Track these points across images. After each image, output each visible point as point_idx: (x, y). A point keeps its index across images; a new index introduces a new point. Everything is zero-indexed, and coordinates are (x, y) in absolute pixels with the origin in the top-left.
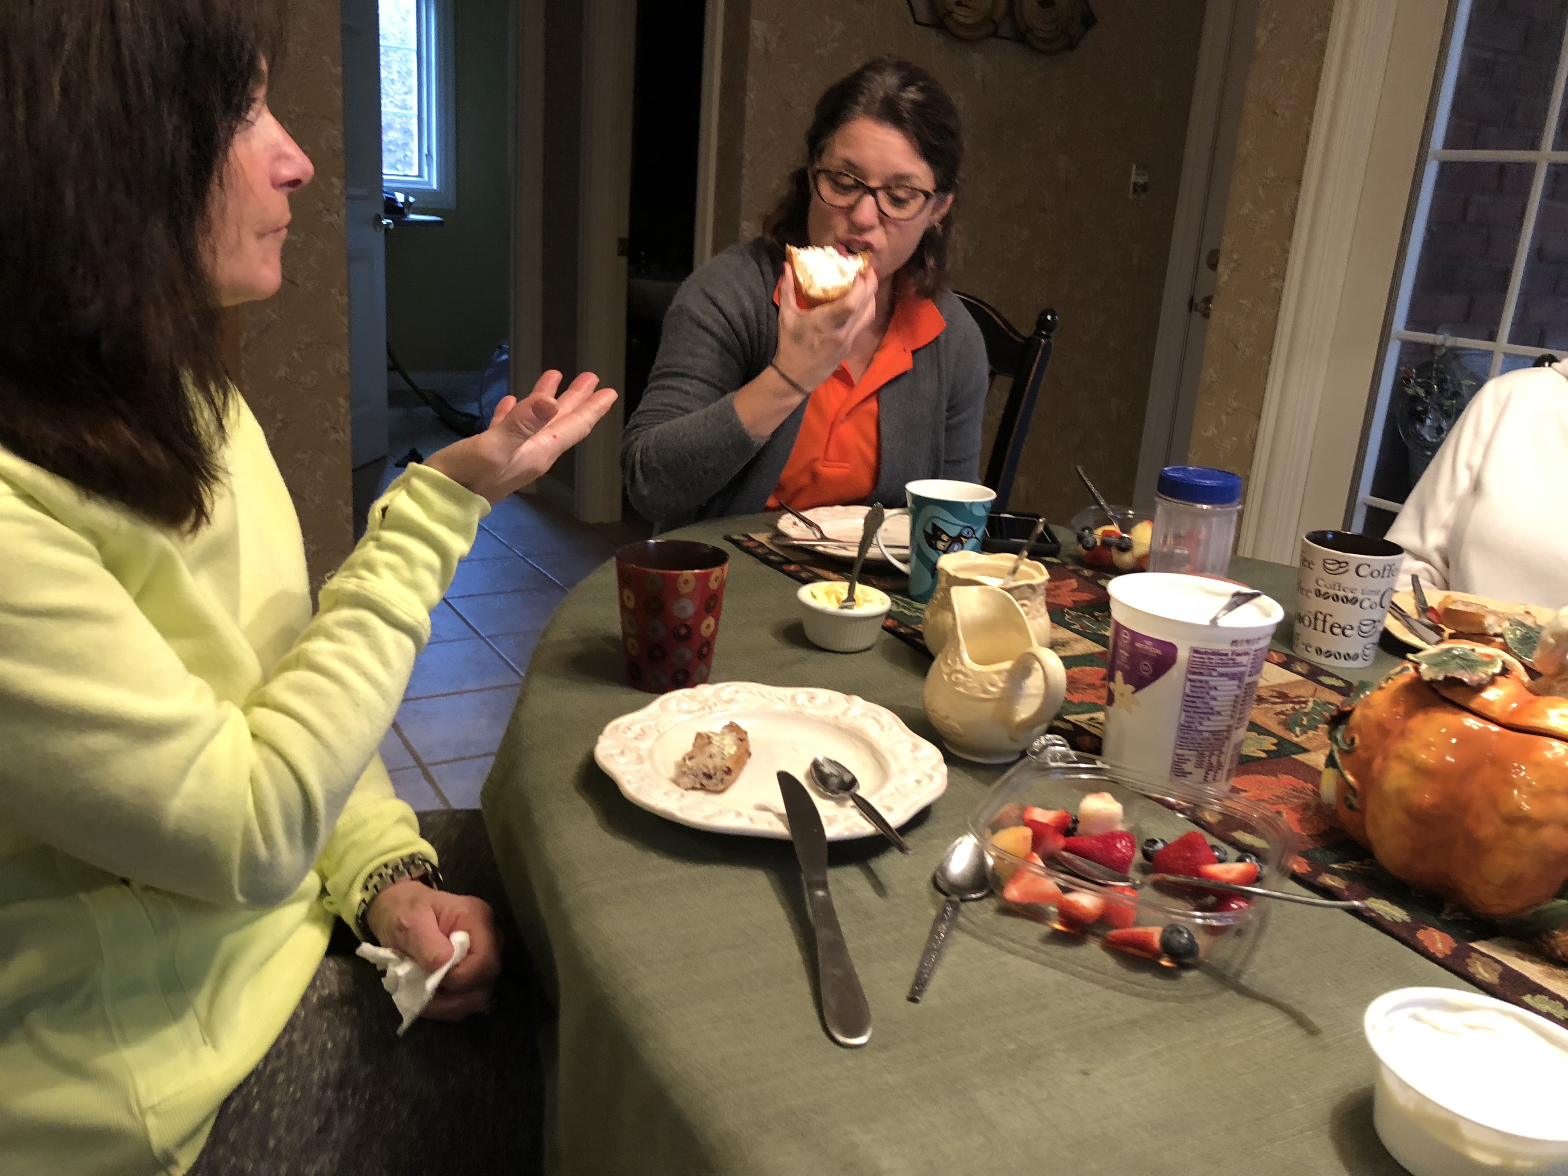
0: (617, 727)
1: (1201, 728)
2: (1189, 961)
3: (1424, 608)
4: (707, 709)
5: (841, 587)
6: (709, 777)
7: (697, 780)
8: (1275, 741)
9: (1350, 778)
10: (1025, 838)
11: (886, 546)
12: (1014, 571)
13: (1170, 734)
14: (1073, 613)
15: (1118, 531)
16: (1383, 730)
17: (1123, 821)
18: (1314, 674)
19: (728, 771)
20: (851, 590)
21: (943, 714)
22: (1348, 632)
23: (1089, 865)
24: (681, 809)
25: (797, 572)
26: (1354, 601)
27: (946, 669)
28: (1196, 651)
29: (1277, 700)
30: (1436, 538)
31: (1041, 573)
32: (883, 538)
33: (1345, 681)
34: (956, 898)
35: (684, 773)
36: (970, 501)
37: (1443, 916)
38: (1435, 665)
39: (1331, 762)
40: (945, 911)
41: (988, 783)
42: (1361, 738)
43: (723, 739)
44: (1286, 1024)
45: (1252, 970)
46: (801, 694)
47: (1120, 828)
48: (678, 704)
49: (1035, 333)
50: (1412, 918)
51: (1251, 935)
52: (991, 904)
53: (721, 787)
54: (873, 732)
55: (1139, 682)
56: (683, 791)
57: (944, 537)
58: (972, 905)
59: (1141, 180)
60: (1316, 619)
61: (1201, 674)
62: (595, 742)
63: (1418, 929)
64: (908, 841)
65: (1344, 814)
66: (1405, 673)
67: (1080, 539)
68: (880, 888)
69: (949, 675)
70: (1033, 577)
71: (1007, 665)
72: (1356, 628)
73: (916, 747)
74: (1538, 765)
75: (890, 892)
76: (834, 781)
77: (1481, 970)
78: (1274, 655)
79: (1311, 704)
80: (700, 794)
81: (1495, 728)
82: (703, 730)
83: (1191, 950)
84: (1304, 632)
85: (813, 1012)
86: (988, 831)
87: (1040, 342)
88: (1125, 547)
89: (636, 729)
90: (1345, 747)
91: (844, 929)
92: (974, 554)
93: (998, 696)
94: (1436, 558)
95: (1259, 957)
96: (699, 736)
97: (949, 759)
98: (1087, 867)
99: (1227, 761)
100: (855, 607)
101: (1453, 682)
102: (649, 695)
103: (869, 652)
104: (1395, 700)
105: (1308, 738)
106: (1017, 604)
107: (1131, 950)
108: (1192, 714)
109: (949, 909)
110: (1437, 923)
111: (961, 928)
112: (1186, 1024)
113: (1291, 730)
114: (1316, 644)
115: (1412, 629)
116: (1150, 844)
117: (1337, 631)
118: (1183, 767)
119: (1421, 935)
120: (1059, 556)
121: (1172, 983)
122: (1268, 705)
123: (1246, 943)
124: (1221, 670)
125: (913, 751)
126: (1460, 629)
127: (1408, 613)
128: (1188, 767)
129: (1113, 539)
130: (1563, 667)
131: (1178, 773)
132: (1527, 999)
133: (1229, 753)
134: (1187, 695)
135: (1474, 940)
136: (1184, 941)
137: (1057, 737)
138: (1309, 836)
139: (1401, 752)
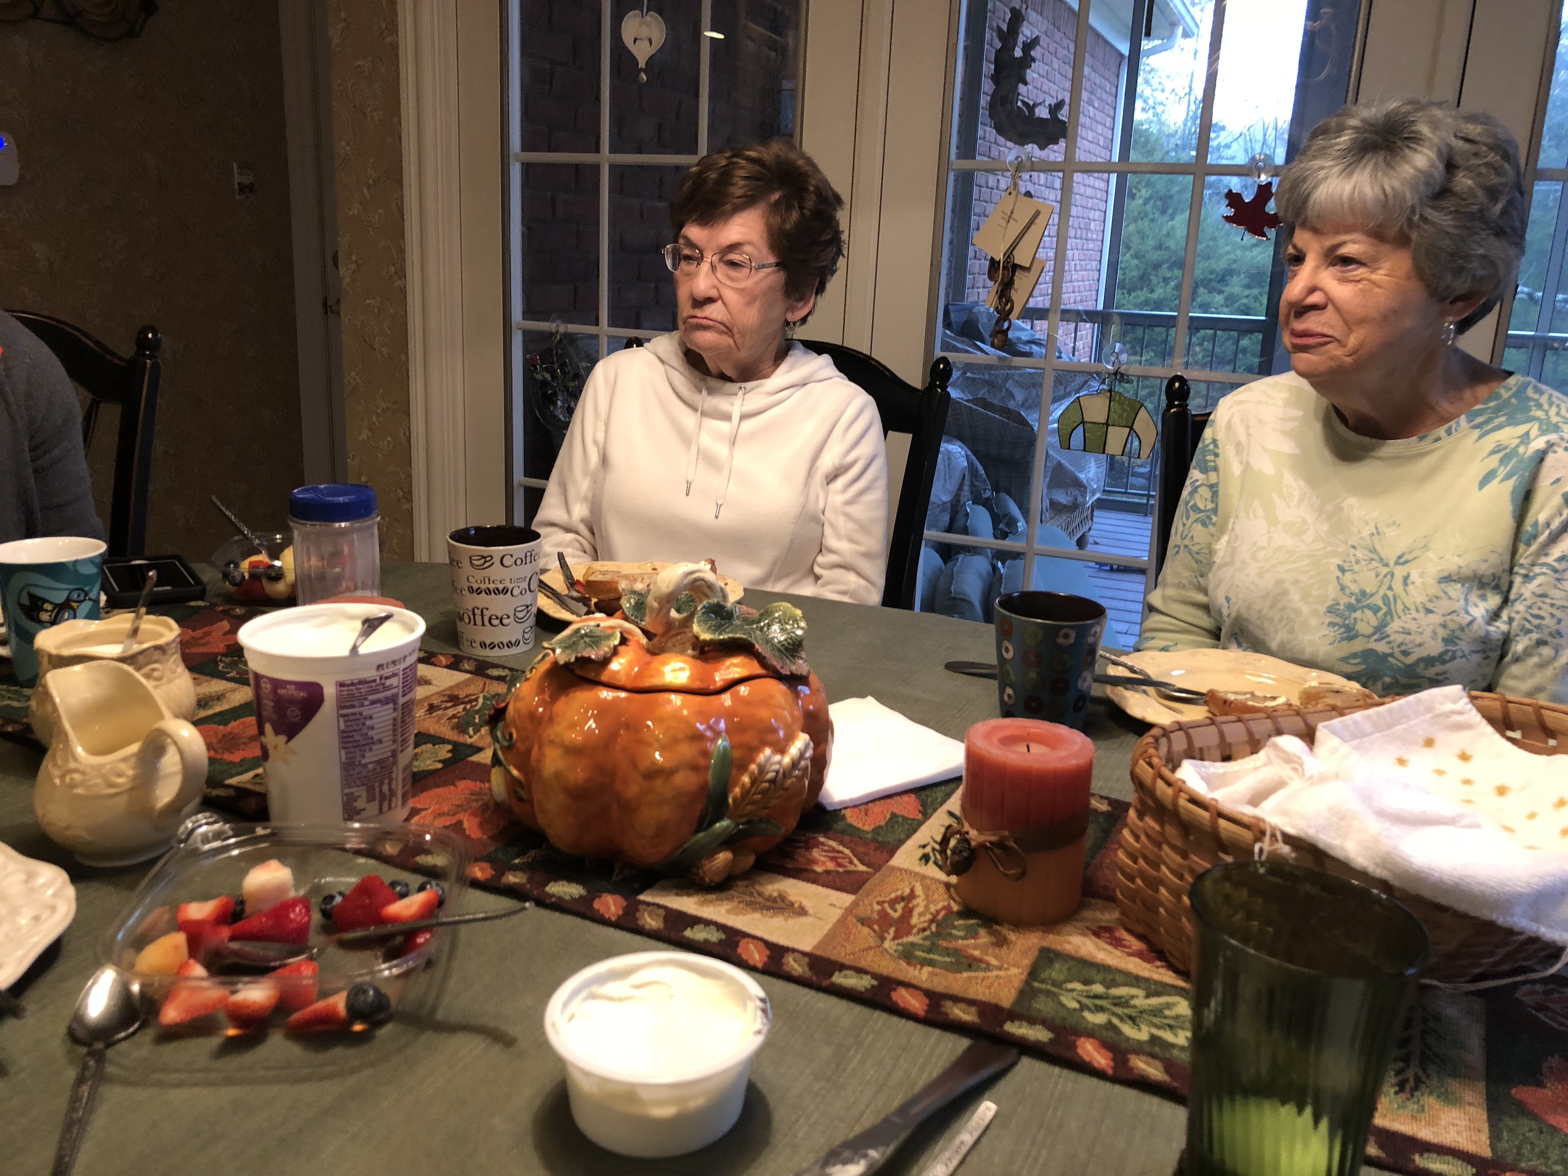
1: (364, 761)
2: (383, 1016)
3: (571, 582)
8: (449, 747)
9: (515, 772)
10: (176, 947)
12: (135, 632)
13: (335, 774)
14: (228, 660)
15: (267, 560)
16: (535, 719)
17: (297, 887)
18: (481, 669)
21: (64, 824)
22: (505, 621)
23: (261, 948)
26: (505, 591)
27: (56, 772)
28: (342, 685)
29: (449, 704)
30: (579, 511)
31: (171, 629)
33: (510, 669)
34: (99, 1046)
36: (73, 558)
37: (614, 878)
38: (566, 648)
39: (496, 760)
40: (85, 1067)
41: (132, 887)
42: (517, 730)
44: (483, 1045)
45: (447, 1000)
47: (292, 894)
49: (137, 352)
50: (588, 892)
51: (443, 961)
52: (150, 1033)
55: (291, 730)
57: (48, 607)
58: (124, 1045)
59: (247, 180)
60: (474, 615)
61: (353, 706)
63: (594, 899)
65: (516, 807)
66: (547, 659)
67: (226, 576)
69: (63, 777)
70: (161, 635)
71: (134, 748)
72: (512, 616)
73: (31, 876)
74: (661, 719)
77: (649, 920)
78: (441, 657)
79: (481, 700)
81: (623, 695)
83: (381, 1003)
84: (467, 631)
86: (129, 953)
87: (145, 363)
88: (278, 575)
90: (506, 744)
93: (127, 787)
94: (583, 529)
95: (453, 983)
97: (76, 875)
98: (259, 952)
99: (399, 785)
101: (584, 661)
104: (541, 690)
105: (482, 736)
106: (138, 676)
107: (319, 1028)
108: (352, 749)
109: (92, 1063)
110: (609, 887)
111: (111, 1080)
112: (382, 1089)
113: (465, 732)
114: (478, 639)
115: (562, 605)
116: (327, 900)
117: (495, 622)
118: (355, 804)
119: (596, 905)
120: (201, 598)
121: (365, 1048)
122: (440, 712)
123: (439, 972)
124: (371, 697)
125: (27, 881)
126: (601, 597)
127: (559, 591)
128: (360, 804)
129: (261, 570)
130: (669, 624)
131: (351, 813)
132: (688, 933)
133: (399, 775)
134: (343, 732)
135: (641, 891)
136: (370, 999)
137: (207, 814)
138: (490, 838)
139: (552, 737)
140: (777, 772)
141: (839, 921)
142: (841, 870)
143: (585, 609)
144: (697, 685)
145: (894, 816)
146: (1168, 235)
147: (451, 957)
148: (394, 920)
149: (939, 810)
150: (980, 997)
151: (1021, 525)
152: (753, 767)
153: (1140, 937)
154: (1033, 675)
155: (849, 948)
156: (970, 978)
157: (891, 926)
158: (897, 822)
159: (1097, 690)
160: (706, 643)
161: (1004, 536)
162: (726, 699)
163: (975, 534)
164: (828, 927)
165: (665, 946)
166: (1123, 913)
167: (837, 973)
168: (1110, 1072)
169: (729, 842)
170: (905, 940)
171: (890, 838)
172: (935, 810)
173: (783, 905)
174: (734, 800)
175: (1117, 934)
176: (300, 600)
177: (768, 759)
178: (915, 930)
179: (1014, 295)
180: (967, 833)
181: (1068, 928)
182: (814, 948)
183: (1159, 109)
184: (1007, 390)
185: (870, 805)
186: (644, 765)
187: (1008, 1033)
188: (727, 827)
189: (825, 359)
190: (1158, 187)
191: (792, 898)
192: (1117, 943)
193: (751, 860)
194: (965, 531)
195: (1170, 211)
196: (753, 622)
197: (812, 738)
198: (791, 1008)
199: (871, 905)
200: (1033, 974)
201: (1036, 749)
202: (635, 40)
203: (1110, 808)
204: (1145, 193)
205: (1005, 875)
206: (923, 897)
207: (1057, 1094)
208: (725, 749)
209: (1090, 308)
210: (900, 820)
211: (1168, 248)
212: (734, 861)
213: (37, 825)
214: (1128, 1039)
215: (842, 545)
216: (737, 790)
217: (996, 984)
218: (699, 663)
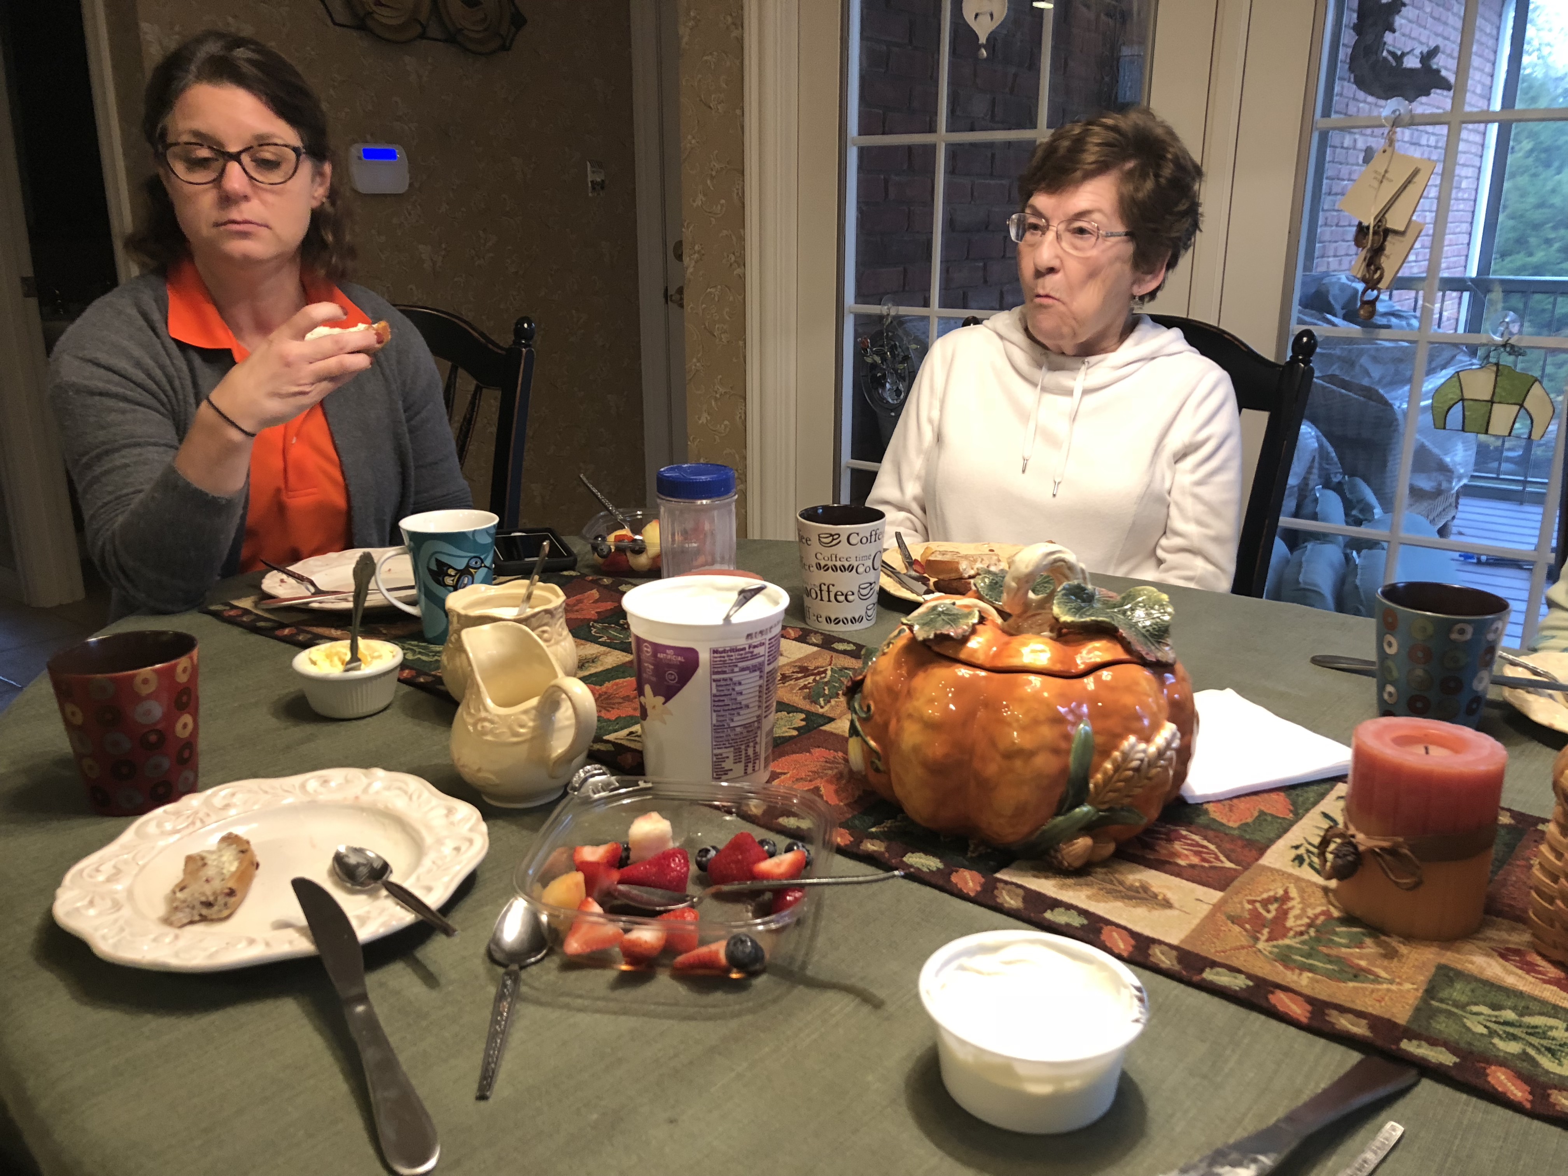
0: (81, 871)
1: (732, 725)
2: (758, 967)
3: (910, 562)
4: (198, 824)
5: (343, 647)
6: (209, 905)
7: (195, 912)
8: (803, 716)
9: (872, 743)
10: (578, 884)
11: (389, 590)
12: (529, 597)
13: (707, 735)
14: (599, 626)
15: (630, 534)
16: (893, 693)
17: (674, 838)
18: (828, 642)
19: (231, 893)
20: (354, 648)
21: (476, 767)
22: (850, 598)
23: (647, 893)
24: (177, 955)
25: (292, 635)
26: (851, 568)
27: (470, 720)
28: (716, 651)
29: (800, 675)
30: (913, 489)
31: (558, 596)
32: (385, 581)
33: (854, 644)
34: (514, 967)
35: (176, 909)
37: (969, 854)
38: (924, 625)
39: (854, 731)
40: (504, 985)
41: (535, 829)
42: (875, 703)
43: (221, 856)
44: (852, 1005)
45: (816, 958)
46: (312, 780)
47: (672, 845)
48: (159, 825)
49: (514, 342)
50: (946, 865)
51: (810, 921)
52: (553, 963)
53: (226, 913)
54: (399, 804)
55: (668, 692)
56: (177, 931)
57: (451, 572)
58: (534, 969)
59: (598, 178)
60: (821, 590)
61: (724, 672)
62: (53, 898)
63: (950, 874)
64: (454, 920)
65: (873, 777)
66: (904, 634)
67: (595, 548)
68: (430, 979)
69: (475, 725)
70: (550, 601)
71: (534, 702)
72: (856, 592)
73: (450, 811)
74: (1021, 700)
75: (443, 981)
76: (363, 871)
77: (1008, 898)
78: (790, 631)
79: (829, 673)
80: (199, 929)
81: (983, 673)
82: (194, 850)
83: (757, 954)
84: (814, 606)
85: (370, 1151)
86: (538, 886)
87: (521, 351)
88: (639, 549)
89: (107, 869)
90: (864, 715)
91: (394, 1040)
92: (483, 587)
93: (529, 736)
94: (915, 508)
95: (821, 941)
96: (189, 859)
97: (488, 814)
98: (645, 896)
99: (763, 749)
100: (363, 666)
101: (943, 638)
102: (123, 820)
103: (388, 711)
104: (898, 664)
105: (832, 707)
106: (535, 636)
107: (700, 972)
108: (722, 713)
109: (509, 982)
110: (966, 862)
111: (525, 999)
112: (762, 1035)
113: (816, 702)
114: (824, 614)
115: (902, 583)
116: (703, 853)
117: (841, 598)
118: (724, 765)
119: (954, 878)
120: (572, 568)
121: (744, 995)
122: (792, 682)
123: (807, 932)
124: (741, 665)
125: (447, 816)
126: (941, 577)
127: (898, 569)
128: (727, 765)
129: (626, 543)
130: (1027, 605)
131: (719, 773)
132: (1048, 915)
133: (763, 741)
134: (715, 696)
135: (997, 870)
136: (748, 950)
137: (597, 766)
138: (846, 805)
139: (911, 711)
140: (1142, 760)
141: (1207, 917)
142: (1206, 865)
143: (925, 588)
144: (1058, 667)
145: (1262, 813)
146: (1553, 191)
147: (817, 916)
148: (765, 876)
149: (1312, 811)
150: (1370, 1010)
151: (1378, 512)
152: (1116, 754)
153: (1556, 963)
154: (1419, 672)
155: (1219, 946)
156: (1354, 988)
157: (1264, 926)
158: (1265, 820)
159: (1493, 693)
160: (1066, 625)
161: (1358, 523)
162: (1089, 683)
163: (1324, 520)
164: (1196, 922)
165: (1025, 925)
166: (1534, 935)
167: (1208, 970)
168: (1528, 1106)
169: (1088, 828)
170: (1281, 942)
171: (1257, 836)
172: (1307, 810)
173: (1145, 895)
174: (1096, 786)
175: (1528, 958)
176: (665, 571)
177: (1132, 747)
178: (1291, 933)
179: (1384, 262)
180: (1353, 836)
181: (1468, 947)
182: (1182, 941)
183: (1545, 51)
184: (1361, 366)
185: (1235, 801)
186: (1002, 745)
187: (1405, 1050)
188: (1087, 813)
189: (1176, 333)
190: (1542, 138)
191: (1155, 889)
192: (1530, 968)
193: (1111, 847)
194: (1314, 517)
195: (1556, 164)
196: (1114, 606)
197: (1179, 729)
198: (1160, 1000)
199: (1241, 903)
200: (1431, 992)
201: (1435, 751)
202: (977, 15)
203: (1513, 822)
204: (1527, 145)
205: (1396, 883)
206: (1298, 900)
207: (1465, 1122)
208: (1086, 733)
209: (1458, 275)
210: (1269, 818)
211: (1552, 206)
212: (1093, 849)
213: (452, 767)
214: (1547, 1072)
215: (1190, 528)
216: (1099, 776)
217: (1387, 998)
218: (1058, 645)
